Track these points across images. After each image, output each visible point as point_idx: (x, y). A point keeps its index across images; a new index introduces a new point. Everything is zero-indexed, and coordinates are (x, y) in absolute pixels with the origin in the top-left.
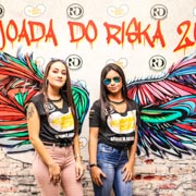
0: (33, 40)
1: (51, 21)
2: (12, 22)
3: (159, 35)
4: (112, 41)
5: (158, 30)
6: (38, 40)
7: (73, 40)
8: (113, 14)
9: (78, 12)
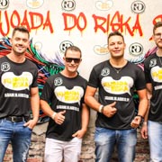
0: (33, 28)
1: (48, 12)
2: (15, 12)
3: (137, 26)
4: (99, 30)
5: (137, 22)
6: (37, 28)
7: (66, 29)
8: (100, 8)
9: (71, 5)
